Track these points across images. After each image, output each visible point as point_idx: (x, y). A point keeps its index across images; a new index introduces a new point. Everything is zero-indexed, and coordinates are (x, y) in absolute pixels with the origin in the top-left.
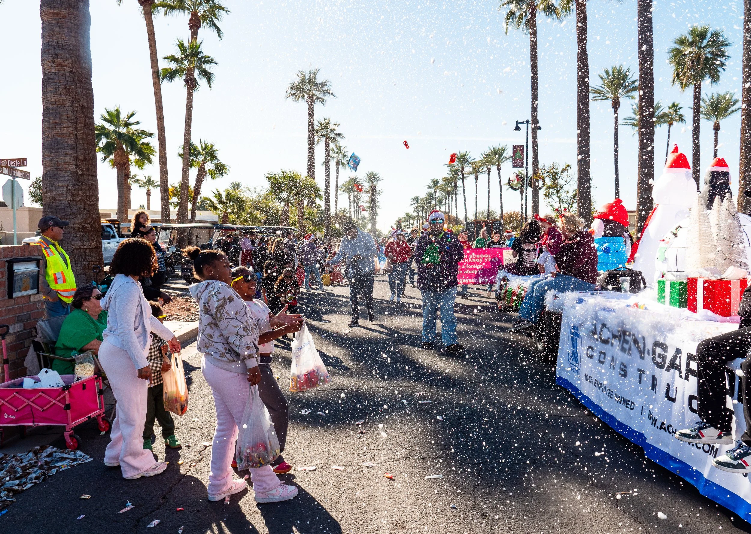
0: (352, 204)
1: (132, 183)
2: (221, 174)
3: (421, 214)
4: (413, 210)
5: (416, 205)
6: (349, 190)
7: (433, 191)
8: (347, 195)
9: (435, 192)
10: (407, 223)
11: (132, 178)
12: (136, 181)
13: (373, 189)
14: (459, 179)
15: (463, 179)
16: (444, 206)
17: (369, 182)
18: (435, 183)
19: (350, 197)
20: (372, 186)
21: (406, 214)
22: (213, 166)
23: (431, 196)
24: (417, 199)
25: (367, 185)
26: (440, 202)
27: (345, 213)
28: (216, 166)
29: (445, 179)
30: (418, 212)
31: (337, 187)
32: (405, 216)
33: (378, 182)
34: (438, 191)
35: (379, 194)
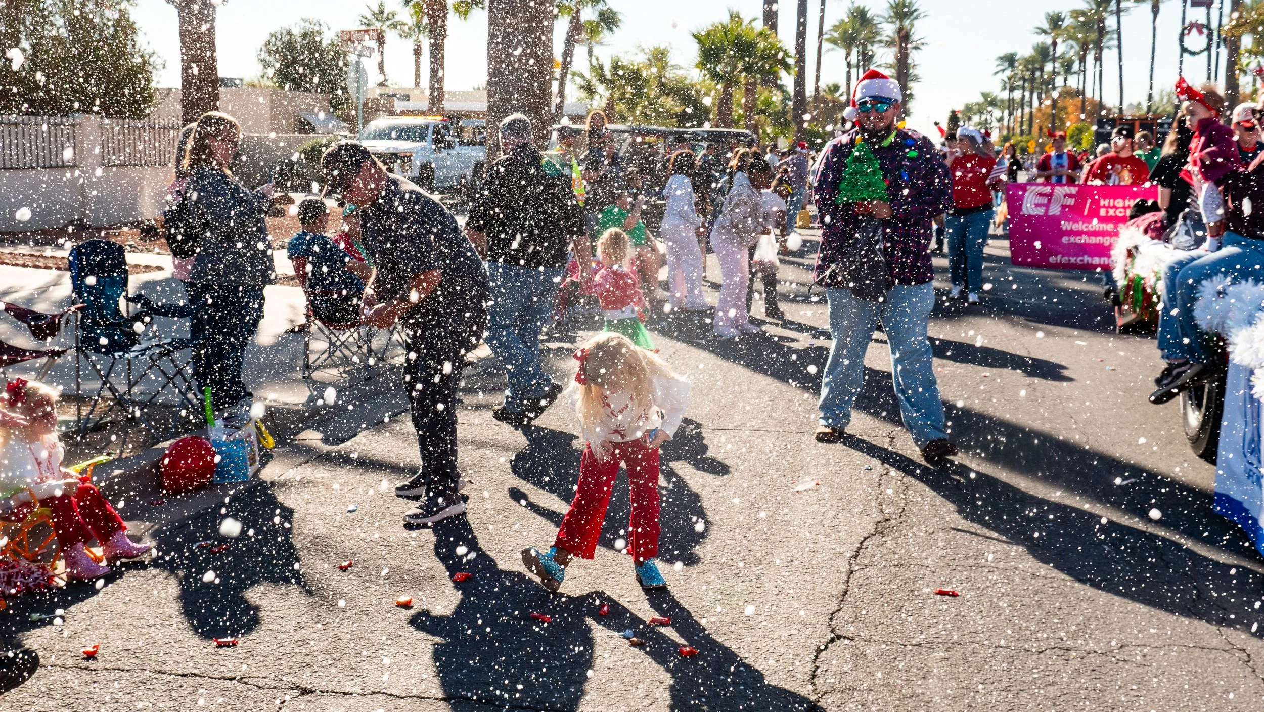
0: (854, 71)
1: (387, 30)
2: (611, 30)
3: (1017, 94)
4: (1000, 86)
5: (1008, 73)
6: (848, 40)
7: (1048, 40)
8: (842, 52)
9: (1054, 44)
10: (984, 117)
11: (388, 19)
12: (394, 26)
13: (904, 37)
14: (1112, 12)
15: (1119, 12)
16: (1076, 76)
17: (892, 22)
18: (1055, 21)
19: (848, 54)
20: (900, 30)
21: (985, 95)
22: (597, 14)
23: (1044, 54)
24: (1010, 60)
25: (889, 30)
26: (1068, 67)
27: (837, 94)
28: (601, 14)
29: (1076, 14)
30: (1012, 89)
31: (821, 34)
32: (981, 100)
33: (916, 22)
34: (1059, 41)
35: (916, 48)
